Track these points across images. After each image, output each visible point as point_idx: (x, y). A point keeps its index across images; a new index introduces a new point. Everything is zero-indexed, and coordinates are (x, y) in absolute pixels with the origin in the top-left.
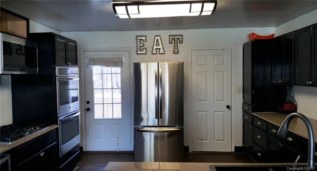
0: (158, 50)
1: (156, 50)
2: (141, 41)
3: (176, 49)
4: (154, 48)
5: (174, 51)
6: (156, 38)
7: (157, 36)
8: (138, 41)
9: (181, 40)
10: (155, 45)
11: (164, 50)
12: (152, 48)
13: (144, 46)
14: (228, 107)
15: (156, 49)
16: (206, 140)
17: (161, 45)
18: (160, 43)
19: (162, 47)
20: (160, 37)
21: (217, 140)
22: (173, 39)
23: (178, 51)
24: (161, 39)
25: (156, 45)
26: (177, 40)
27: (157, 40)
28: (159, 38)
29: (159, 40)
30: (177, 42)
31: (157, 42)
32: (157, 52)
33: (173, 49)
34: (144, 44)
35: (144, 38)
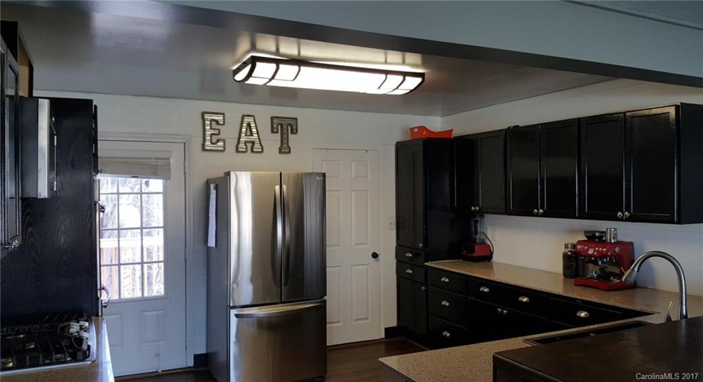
0: (249, 145)
1: (245, 145)
2: (213, 123)
3: (286, 146)
4: (241, 140)
5: (280, 149)
6: (245, 120)
7: (248, 116)
8: (207, 122)
9: (294, 127)
10: (243, 135)
11: (261, 145)
12: (236, 141)
13: (219, 134)
14: (375, 256)
15: (246, 143)
16: (338, 322)
17: (256, 135)
18: (254, 130)
19: (258, 140)
20: (254, 119)
21: (356, 320)
22: (279, 124)
23: (290, 148)
24: (255, 121)
25: (246, 135)
26: (288, 128)
27: (249, 125)
28: (251, 120)
29: (253, 125)
30: (288, 130)
31: (247, 129)
32: (246, 149)
33: (279, 145)
34: (219, 130)
35: (220, 118)
